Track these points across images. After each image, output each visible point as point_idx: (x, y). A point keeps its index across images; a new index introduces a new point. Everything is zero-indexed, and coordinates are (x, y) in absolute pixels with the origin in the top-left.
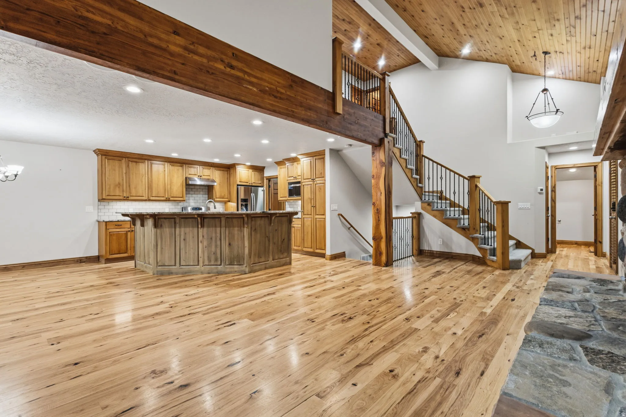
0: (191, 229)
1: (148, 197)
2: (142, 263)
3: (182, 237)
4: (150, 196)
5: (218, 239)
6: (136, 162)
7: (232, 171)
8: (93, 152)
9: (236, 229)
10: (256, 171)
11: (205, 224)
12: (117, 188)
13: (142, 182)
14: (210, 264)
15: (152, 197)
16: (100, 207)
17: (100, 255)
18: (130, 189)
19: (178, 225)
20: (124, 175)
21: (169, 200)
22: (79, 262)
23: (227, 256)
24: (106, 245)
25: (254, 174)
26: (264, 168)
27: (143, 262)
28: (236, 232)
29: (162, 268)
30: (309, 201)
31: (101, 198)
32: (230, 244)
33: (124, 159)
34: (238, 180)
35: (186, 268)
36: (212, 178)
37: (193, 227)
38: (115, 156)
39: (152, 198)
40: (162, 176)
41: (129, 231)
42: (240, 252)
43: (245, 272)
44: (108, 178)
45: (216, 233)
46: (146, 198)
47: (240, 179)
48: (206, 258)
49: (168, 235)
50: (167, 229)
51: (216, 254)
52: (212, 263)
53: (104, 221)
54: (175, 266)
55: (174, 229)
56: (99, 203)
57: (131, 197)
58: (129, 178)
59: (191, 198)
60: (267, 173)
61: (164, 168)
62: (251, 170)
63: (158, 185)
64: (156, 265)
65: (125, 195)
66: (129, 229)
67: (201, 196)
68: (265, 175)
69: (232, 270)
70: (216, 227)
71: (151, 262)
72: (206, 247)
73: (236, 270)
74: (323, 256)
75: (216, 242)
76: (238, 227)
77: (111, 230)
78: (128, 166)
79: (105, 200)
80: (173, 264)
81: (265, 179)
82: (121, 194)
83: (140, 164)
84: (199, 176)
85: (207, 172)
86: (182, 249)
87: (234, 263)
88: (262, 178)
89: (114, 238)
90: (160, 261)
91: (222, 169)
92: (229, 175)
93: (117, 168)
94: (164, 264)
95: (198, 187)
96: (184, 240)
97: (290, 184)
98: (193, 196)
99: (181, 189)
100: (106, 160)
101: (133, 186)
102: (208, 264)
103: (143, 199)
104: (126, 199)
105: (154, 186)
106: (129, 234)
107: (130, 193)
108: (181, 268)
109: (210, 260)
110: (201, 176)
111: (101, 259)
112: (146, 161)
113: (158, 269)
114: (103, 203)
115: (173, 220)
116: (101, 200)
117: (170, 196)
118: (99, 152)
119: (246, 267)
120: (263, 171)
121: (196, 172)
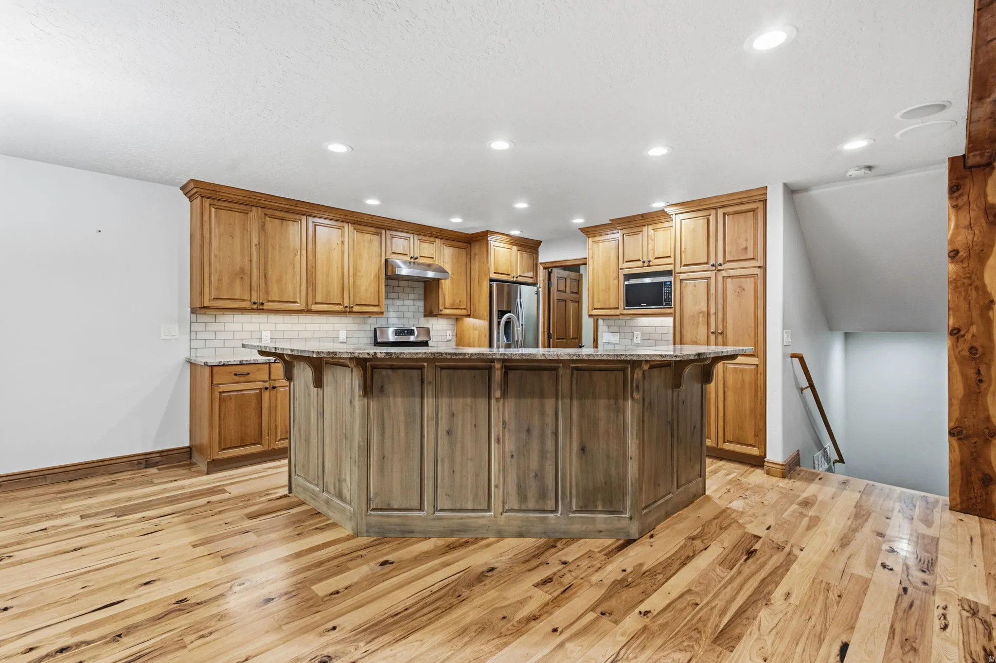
0: (469, 400)
1: (307, 305)
2: (312, 486)
3: (443, 426)
4: (310, 303)
5: (549, 431)
6: (282, 219)
7: (476, 249)
8: (181, 192)
9: (602, 402)
10: (523, 249)
11: (512, 387)
12: (238, 281)
13: (294, 268)
14: (524, 508)
15: (316, 303)
16: (195, 327)
17: (194, 444)
18: (266, 284)
19: (429, 390)
20: (254, 247)
21: (351, 312)
22: (143, 466)
23: (574, 483)
24: (211, 426)
25: (522, 257)
26: (539, 243)
27: (317, 486)
28: (602, 414)
29: (382, 516)
30: (702, 319)
31: (199, 306)
32: (583, 449)
33: (254, 209)
34: (492, 270)
35: (450, 518)
36: (437, 263)
37: (474, 396)
38: (232, 200)
39: (315, 307)
40: (336, 255)
41: (266, 388)
42: (613, 472)
43: (628, 533)
44: (216, 256)
45: (542, 413)
46: (303, 307)
47: (496, 268)
48: (512, 489)
49: (402, 418)
50: (399, 400)
51: (543, 477)
52: (531, 505)
53: (206, 364)
54: (421, 509)
55: (417, 401)
56: (194, 316)
57: (270, 304)
58: (266, 258)
59: (394, 309)
60: (546, 256)
61: (343, 235)
62: (515, 248)
63: (328, 276)
64: (364, 506)
65: (255, 299)
66: (267, 385)
67: (411, 303)
68: (540, 261)
69: (591, 527)
70: (542, 396)
71: (347, 494)
72: (512, 456)
73: (601, 526)
74: (758, 462)
75: (542, 442)
76: (609, 398)
77: (222, 388)
78: (263, 227)
79: (207, 311)
80: (416, 504)
81: (541, 267)
82: (246, 297)
83: (291, 223)
84: (412, 258)
85: (427, 249)
86: (442, 460)
87: (596, 506)
88: (535, 267)
89: (232, 405)
90: (376, 494)
91: (457, 244)
92: (470, 257)
93: (237, 232)
94: (389, 505)
95: (405, 283)
96: (449, 433)
97: (628, 277)
99: (376, 286)
100: (213, 210)
101: (273, 275)
102: (516, 507)
103: (297, 308)
104: (258, 308)
105: (320, 278)
106: (266, 394)
107: (267, 292)
108: (440, 519)
109: (523, 497)
110: (416, 258)
111: (196, 457)
112: (304, 218)
113: (372, 520)
114: (202, 318)
115: (415, 373)
116: (198, 309)
117: (354, 301)
118: (195, 190)
119: (631, 518)
120: (537, 250)
121: (406, 249)
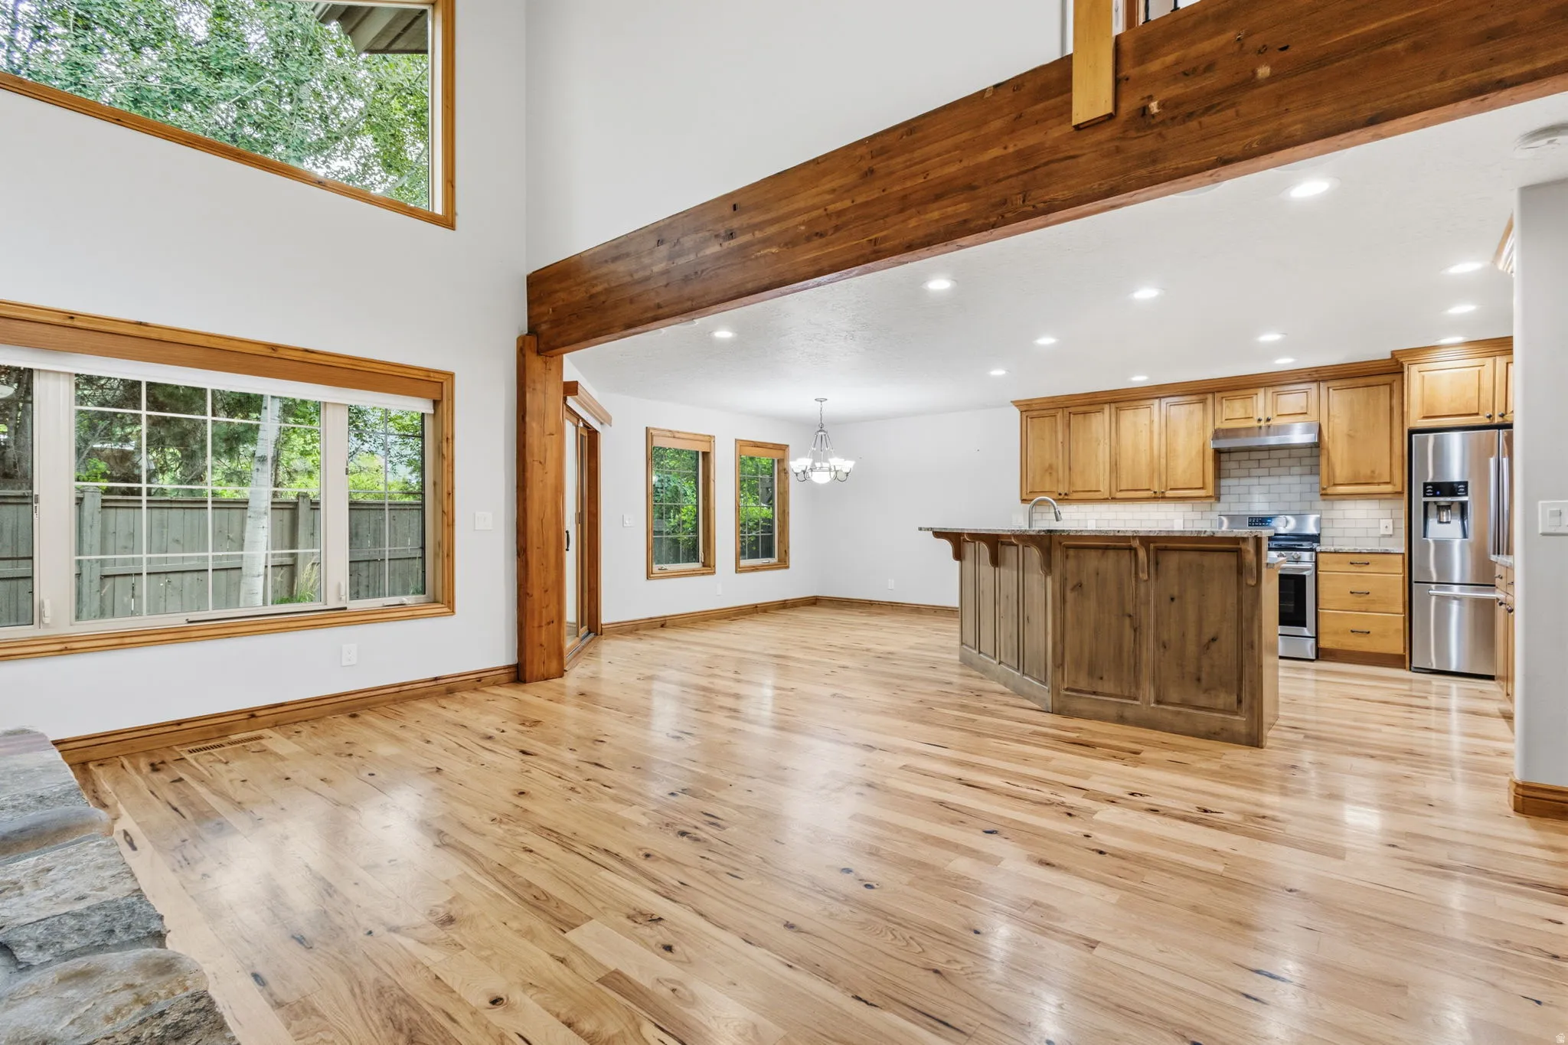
1: (1110, 492)
4: (1114, 490)
6: (1085, 413)
12: (1046, 477)
13: (1097, 457)
14: (1007, 662)
15: (1121, 491)
18: (1071, 476)
20: (1060, 445)
21: (1163, 498)
32: (1028, 619)
33: (1060, 412)
34: (1416, 414)
36: (1315, 419)
38: (1044, 408)
39: (1119, 495)
40: (1143, 436)
44: (1030, 457)
46: (1107, 495)
57: (1074, 494)
58: (1070, 452)
59: (1254, 489)
61: (1151, 414)
62: (1495, 361)
63: (1134, 460)
65: (1061, 491)
67: (1296, 479)
78: (1069, 425)
82: (1054, 489)
83: (1094, 415)
84: (1259, 420)
85: (1294, 404)
91: (1363, 381)
93: (1047, 434)
98: (1263, 481)
99: (1200, 465)
100: (1029, 420)
101: (1078, 468)
102: (1004, 661)
103: (1101, 497)
104: (1064, 499)
105: (1126, 463)
107: (1072, 484)
110: (1268, 420)
112: (1107, 407)
117: (1167, 486)
119: (1049, 691)
121: (1250, 410)
